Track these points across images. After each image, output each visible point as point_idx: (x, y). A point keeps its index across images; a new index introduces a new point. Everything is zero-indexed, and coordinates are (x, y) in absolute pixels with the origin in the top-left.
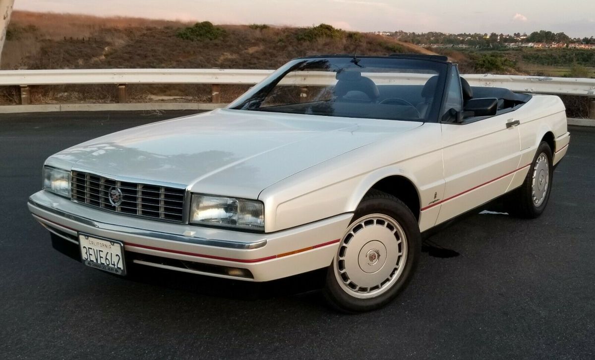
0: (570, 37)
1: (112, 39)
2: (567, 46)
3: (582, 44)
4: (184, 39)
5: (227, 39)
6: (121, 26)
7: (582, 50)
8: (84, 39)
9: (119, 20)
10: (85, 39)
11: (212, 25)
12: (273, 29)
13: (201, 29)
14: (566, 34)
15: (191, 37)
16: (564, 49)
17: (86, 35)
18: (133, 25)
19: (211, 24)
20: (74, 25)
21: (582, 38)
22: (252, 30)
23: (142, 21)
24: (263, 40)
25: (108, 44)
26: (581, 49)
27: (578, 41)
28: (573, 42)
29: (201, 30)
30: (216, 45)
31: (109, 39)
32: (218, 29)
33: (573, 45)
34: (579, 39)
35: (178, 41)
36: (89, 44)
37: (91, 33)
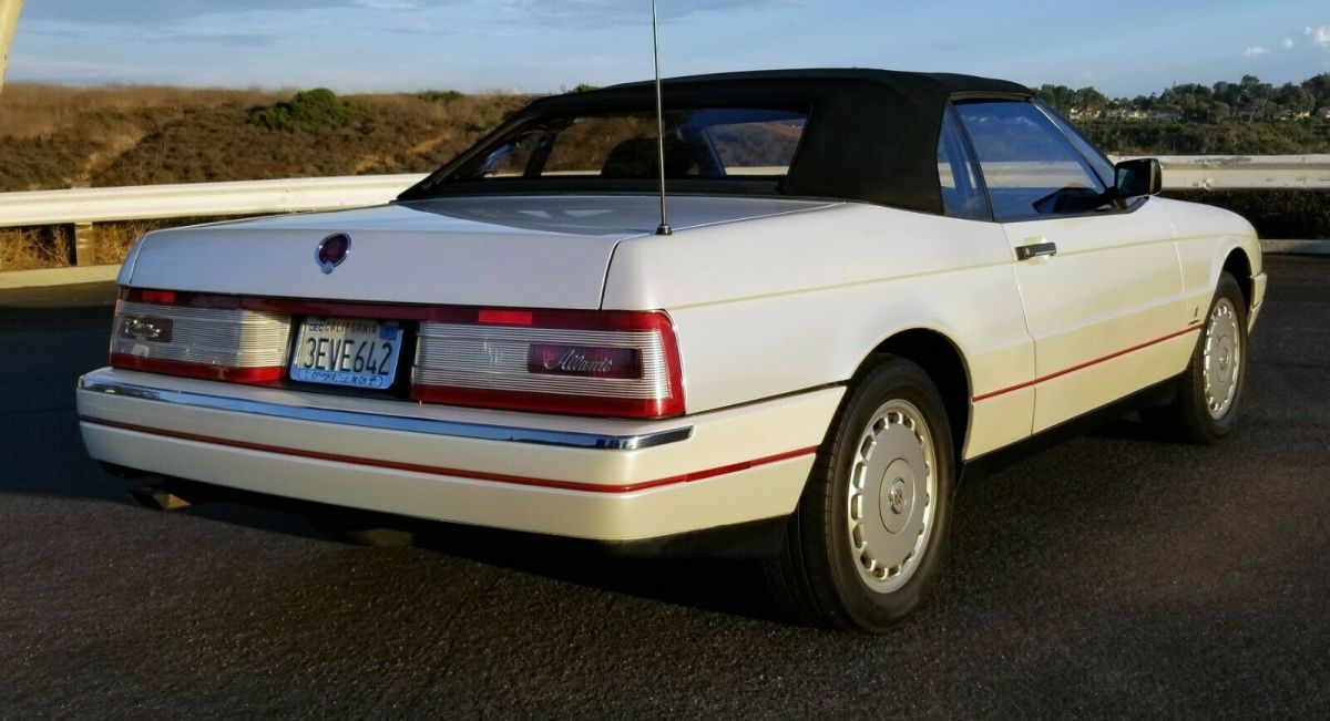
0: (1106, 96)
1: (105, 135)
2: (1103, 116)
3: (1133, 110)
4: (270, 129)
5: (370, 125)
6: (123, 106)
7: (1135, 123)
8: (39, 137)
9: (119, 91)
10: (42, 137)
11: (334, 96)
12: (472, 99)
13: (309, 105)
14: (1098, 91)
15: (289, 124)
16: (1095, 122)
17: (45, 128)
18: (152, 103)
19: (332, 93)
20: (15, 107)
21: (1131, 98)
22: (425, 104)
23: (171, 94)
24: (452, 125)
25: (96, 146)
26: (1133, 121)
27: (1125, 104)
28: (1112, 106)
29: (310, 108)
30: (346, 138)
31: (98, 138)
32: (346, 104)
33: (1114, 113)
34: (1126, 99)
35: (258, 134)
36: (53, 148)
37: (55, 125)
